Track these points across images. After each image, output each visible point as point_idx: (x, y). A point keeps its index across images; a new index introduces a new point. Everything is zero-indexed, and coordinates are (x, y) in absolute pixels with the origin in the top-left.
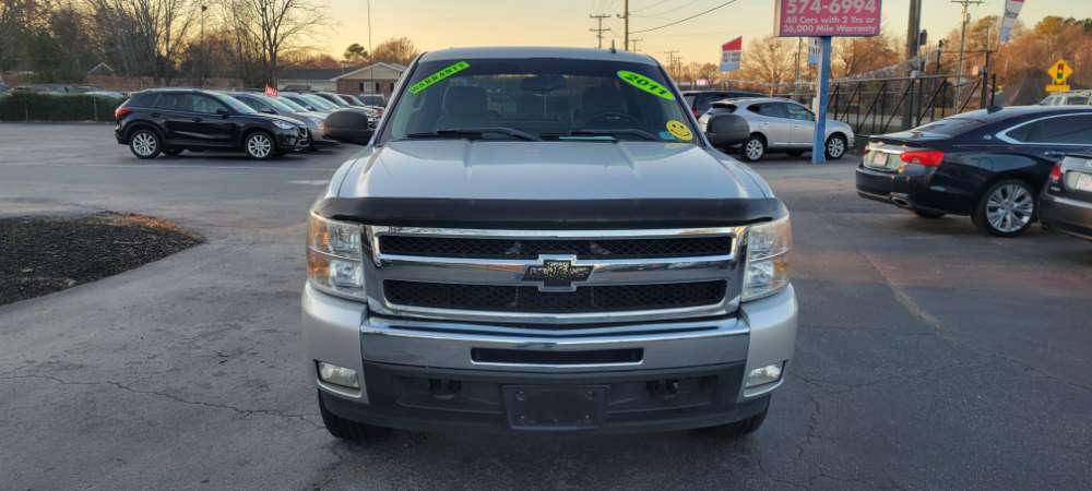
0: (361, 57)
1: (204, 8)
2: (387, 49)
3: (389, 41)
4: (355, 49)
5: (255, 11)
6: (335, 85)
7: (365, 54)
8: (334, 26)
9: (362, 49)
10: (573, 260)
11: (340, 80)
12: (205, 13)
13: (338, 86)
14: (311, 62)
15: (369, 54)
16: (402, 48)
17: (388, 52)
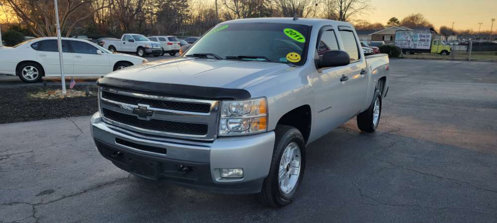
0: (395, 24)
1: (316, 5)
2: (409, 19)
3: (411, 15)
4: (393, 20)
5: (337, 5)
6: (371, 37)
7: (398, 22)
8: (372, 10)
9: (397, 20)
10: (148, 107)
11: (373, 35)
12: (317, 6)
13: (372, 38)
14: (371, 26)
15: (400, 22)
16: (417, 18)
17: (409, 21)
